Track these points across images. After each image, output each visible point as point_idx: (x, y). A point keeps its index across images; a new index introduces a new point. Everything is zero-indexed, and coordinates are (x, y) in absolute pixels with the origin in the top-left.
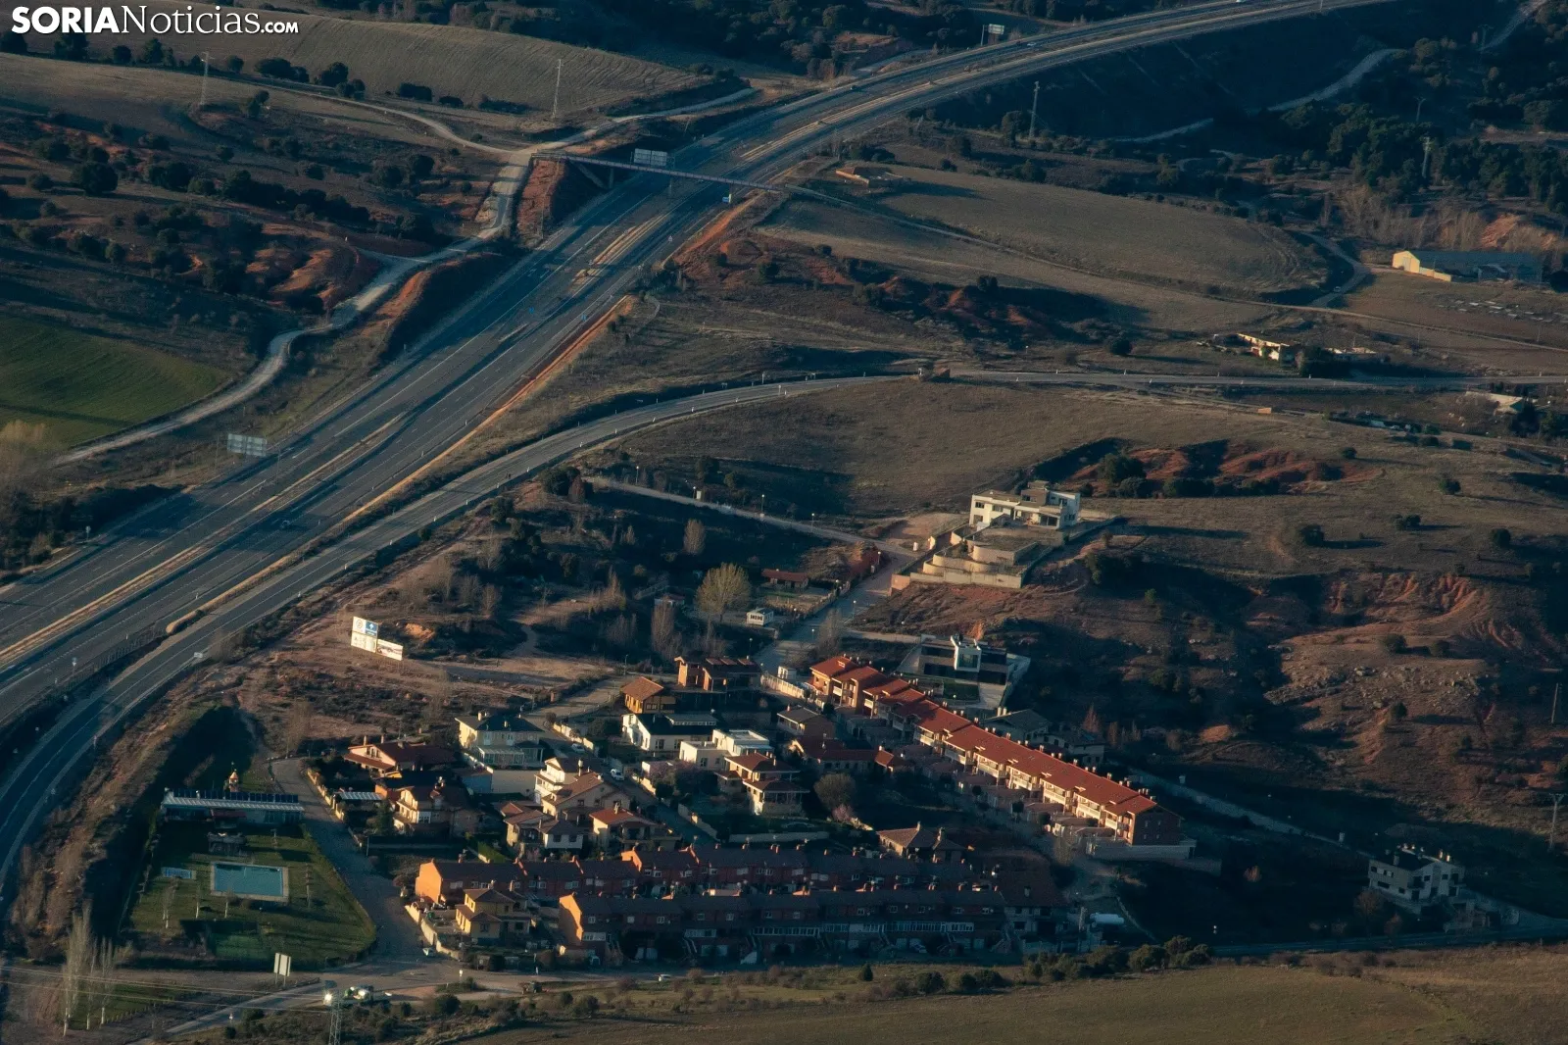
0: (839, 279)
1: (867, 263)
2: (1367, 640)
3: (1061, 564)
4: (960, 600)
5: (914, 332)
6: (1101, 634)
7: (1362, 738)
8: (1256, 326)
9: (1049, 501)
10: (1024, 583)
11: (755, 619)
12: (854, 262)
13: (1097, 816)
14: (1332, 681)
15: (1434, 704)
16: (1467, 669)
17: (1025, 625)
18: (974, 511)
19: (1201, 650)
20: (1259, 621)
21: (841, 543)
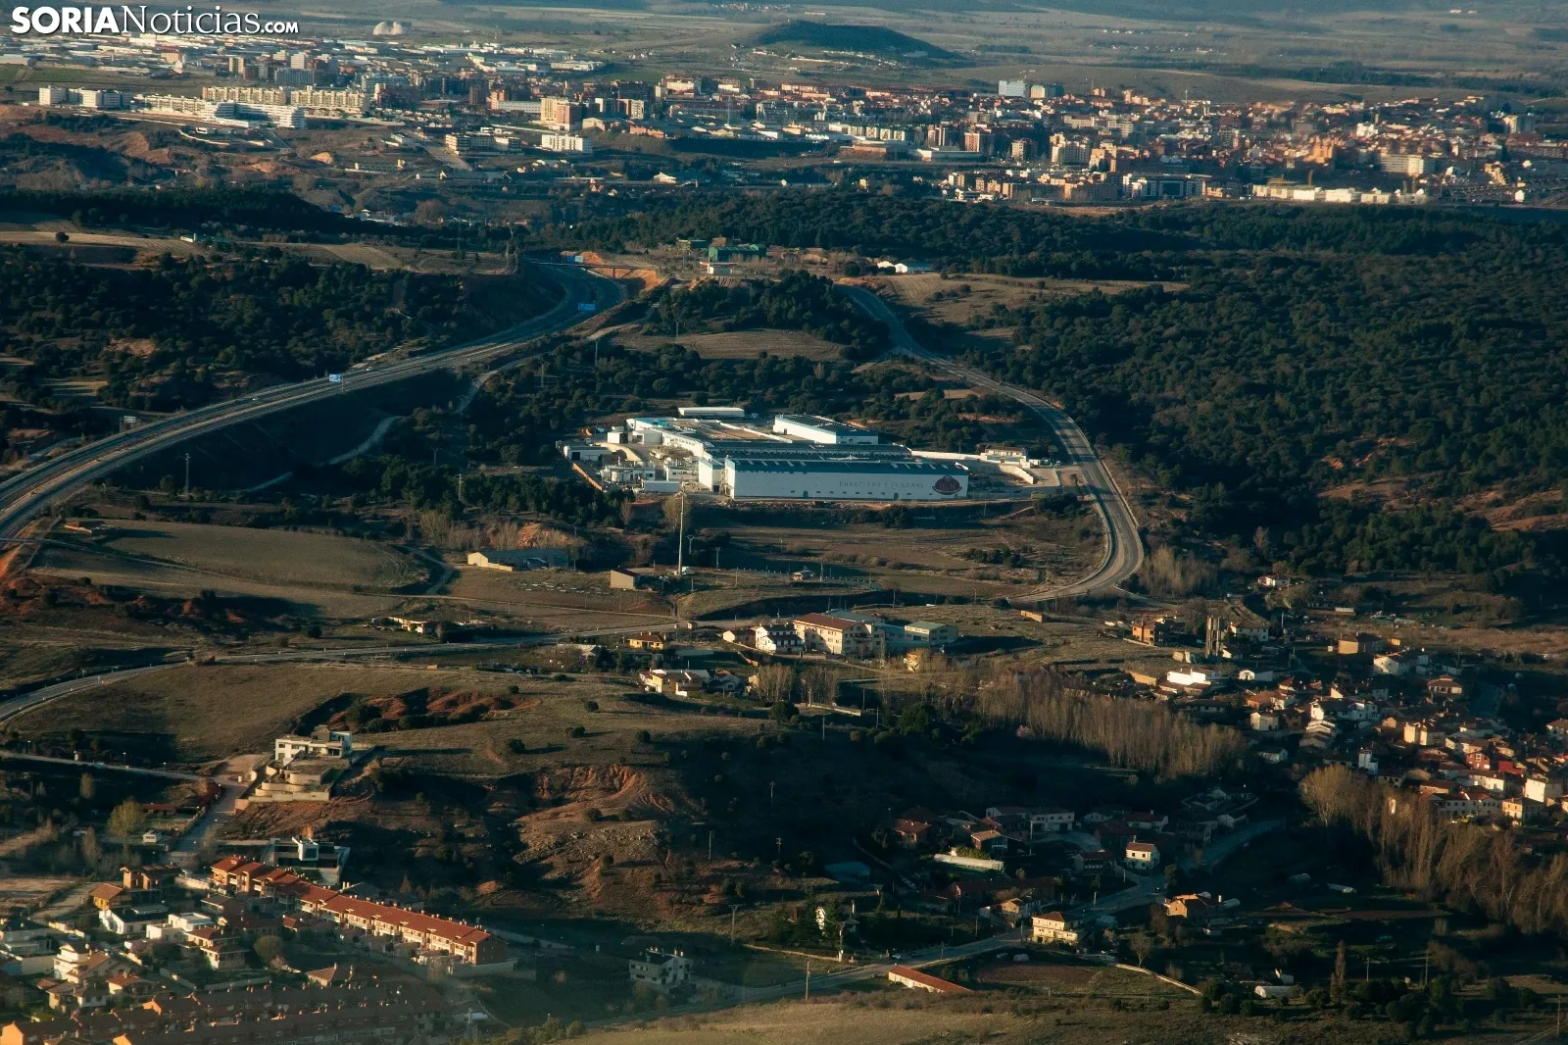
0: (101, 601)
1: (117, 588)
2: (572, 814)
3: (354, 781)
4: (288, 812)
5: (166, 633)
6: (393, 827)
7: (586, 881)
8: (397, 610)
9: (332, 738)
10: (331, 796)
11: (149, 838)
12: (109, 588)
13: (447, 947)
14: (557, 844)
15: (629, 853)
16: (646, 828)
17: (340, 825)
18: (278, 750)
19: (465, 831)
20: (495, 808)
21: (188, 781)
